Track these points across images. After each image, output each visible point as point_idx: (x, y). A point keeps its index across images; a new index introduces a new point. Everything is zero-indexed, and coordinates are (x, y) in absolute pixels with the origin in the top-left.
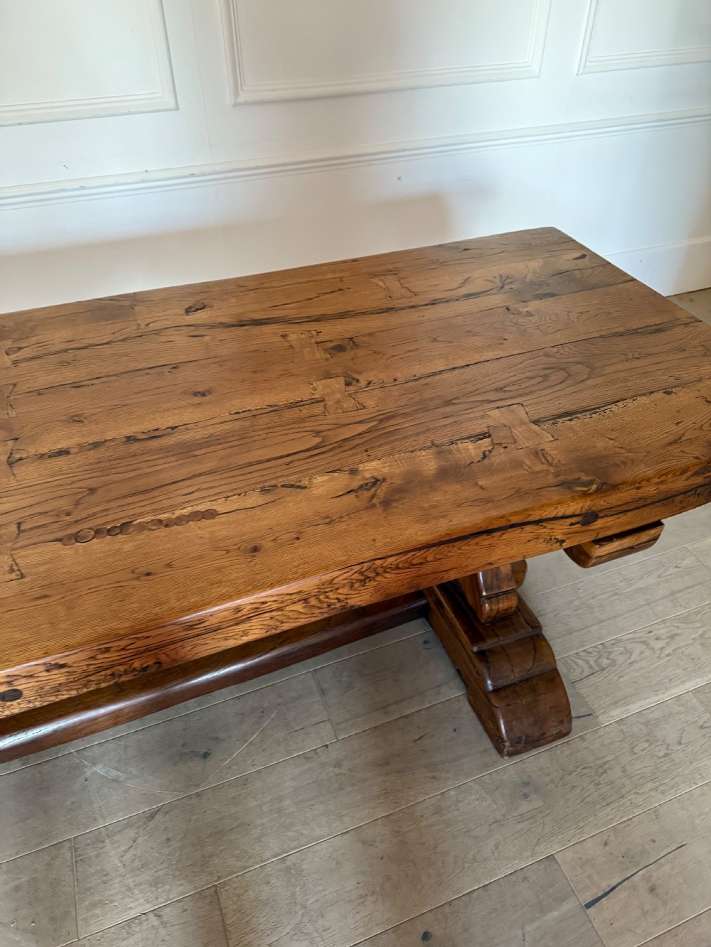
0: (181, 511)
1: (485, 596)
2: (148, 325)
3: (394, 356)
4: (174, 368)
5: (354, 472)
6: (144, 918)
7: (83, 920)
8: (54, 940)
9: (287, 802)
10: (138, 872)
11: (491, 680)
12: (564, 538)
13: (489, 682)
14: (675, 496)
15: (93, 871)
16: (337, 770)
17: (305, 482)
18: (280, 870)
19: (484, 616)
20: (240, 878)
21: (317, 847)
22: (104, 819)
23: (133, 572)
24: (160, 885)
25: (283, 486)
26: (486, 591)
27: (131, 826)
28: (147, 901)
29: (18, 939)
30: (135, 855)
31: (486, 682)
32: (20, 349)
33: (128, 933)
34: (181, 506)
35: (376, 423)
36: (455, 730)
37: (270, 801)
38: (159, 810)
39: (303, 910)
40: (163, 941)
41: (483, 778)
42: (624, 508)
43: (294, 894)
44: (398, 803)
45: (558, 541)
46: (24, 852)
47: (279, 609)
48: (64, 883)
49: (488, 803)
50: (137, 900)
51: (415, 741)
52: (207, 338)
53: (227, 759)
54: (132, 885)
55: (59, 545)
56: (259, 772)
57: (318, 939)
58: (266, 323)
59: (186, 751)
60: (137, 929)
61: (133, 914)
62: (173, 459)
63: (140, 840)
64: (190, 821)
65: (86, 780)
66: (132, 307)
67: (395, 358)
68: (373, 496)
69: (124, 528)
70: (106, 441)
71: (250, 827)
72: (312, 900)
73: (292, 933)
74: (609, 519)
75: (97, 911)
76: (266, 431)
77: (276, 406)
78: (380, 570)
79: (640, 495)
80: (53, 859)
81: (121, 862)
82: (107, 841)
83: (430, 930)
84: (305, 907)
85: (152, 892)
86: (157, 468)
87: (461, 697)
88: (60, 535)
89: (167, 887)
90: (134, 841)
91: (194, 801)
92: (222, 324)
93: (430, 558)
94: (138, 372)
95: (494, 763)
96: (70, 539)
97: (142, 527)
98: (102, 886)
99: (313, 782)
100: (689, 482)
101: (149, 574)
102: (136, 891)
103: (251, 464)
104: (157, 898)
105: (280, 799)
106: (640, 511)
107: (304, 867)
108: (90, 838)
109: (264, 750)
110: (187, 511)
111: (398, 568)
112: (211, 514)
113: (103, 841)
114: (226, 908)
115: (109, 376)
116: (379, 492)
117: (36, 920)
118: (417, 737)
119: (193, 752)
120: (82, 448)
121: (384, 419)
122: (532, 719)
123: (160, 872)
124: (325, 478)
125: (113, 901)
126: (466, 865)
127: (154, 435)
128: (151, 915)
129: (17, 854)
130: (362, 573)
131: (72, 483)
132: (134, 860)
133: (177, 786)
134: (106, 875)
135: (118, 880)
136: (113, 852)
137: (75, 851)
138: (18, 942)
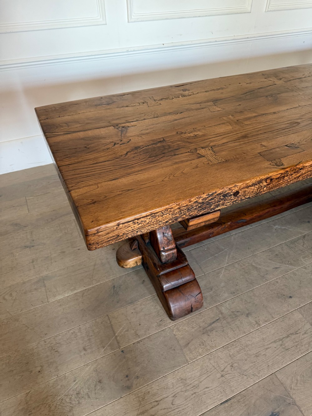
7: (304, 261)
8: (299, 265)
15: (297, 250)
22: (290, 238)
38: (305, 235)
46: (271, 247)
48: (290, 253)
59: (302, 221)
63: (306, 242)
65: (276, 229)
75: (306, 258)
80: (282, 248)
81: (304, 247)
82: (295, 243)
90: (304, 243)
98: (303, 253)
108: (289, 242)
117: (289, 261)
119: (304, 221)
129: (269, 247)
132: (307, 247)
133: (306, 229)
134: (302, 250)
135: (306, 251)
136: (299, 246)
137: (287, 245)
138: (288, 267)
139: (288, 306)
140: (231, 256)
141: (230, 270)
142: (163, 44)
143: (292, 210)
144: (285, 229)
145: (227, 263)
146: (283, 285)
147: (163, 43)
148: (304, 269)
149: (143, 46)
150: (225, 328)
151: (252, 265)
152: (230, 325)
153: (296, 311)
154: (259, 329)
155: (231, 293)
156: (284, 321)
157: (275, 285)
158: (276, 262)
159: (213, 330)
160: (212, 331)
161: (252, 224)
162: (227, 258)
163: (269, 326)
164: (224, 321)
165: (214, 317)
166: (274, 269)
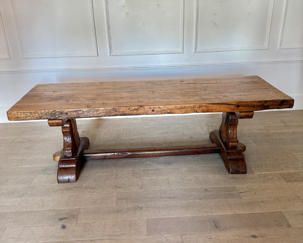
1: (230, 141)
2: (173, 83)
12: (234, 109)
13: (228, 157)
14: (255, 106)
18: (180, 178)
22: (149, 168)
33: (152, 180)
38: (159, 169)
42: (245, 106)
45: (233, 109)
47: (187, 108)
50: (154, 177)
53: (173, 165)
54: (153, 175)
55: (160, 99)
57: (185, 186)
60: (154, 180)
65: (146, 163)
72: (185, 182)
73: (181, 185)
74: (242, 107)
78: (202, 106)
79: (247, 104)
80: (140, 171)
83: (207, 189)
87: (224, 166)
89: (159, 177)
91: (166, 169)
92: (185, 83)
93: (210, 106)
95: (227, 174)
100: (257, 104)
106: (248, 107)
107: (185, 179)
109: (180, 165)
111: (205, 106)
119: (166, 163)
122: (237, 166)
130: (200, 106)
133: (163, 167)
150: (77, 190)
152: (81, 190)
164: (80, 188)
165: (77, 186)
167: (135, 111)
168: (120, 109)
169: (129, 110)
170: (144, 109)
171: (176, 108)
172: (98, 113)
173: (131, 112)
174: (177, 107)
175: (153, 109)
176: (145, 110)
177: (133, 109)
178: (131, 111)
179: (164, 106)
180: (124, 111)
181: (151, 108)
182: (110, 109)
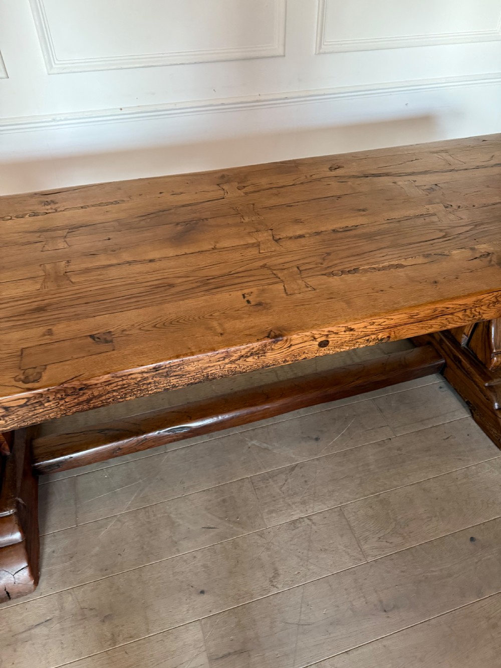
0: (383, 264)
1: (495, 352)
2: (311, 176)
3: (467, 194)
4: (339, 198)
5: (473, 249)
6: (301, 520)
7: (266, 519)
8: (252, 528)
9: (372, 467)
10: (292, 497)
11: (498, 402)
13: (496, 404)
15: (265, 494)
16: (399, 452)
17: (446, 253)
18: (377, 501)
19: (492, 365)
20: (353, 504)
21: (396, 491)
22: (265, 468)
23: (373, 289)
24: (307, 504)
25: (435, 254)
26: (496, 349)
27: (282, 473)
28: (301, 511)
29: (231, 526)
30: (288, 488)
31: (494, 404)
32: (244, 187)
33: (295, 527)
34: (382, 262)
35: (473, 226)
36: (468, 435)
37: (363, 465)
38: (296, 466)
39: (395, 522)
40: (316, 532)
41: (491, 461)
43: (388, 514)
44: (441, 471)
46: (222, 483)
47: (452, 311)
48: (250, 500)
49: (497, 474)
50: (295, 511)
51: (444, 440)
52: (350, 183)
53: (330, 442)
54: (290, 503)
55: (325, 277)
56: (351, 450)
57: (407, 537)
58: (380, 176)
59: (305, 436)
60: (299, 525)
61: (295, 518)
62: (364, 240)
63: (289, 481)
64: (316, 473)
65: (249, 448)
66: (296, 167)
67: (468, 195)
68: (491, 261)
69: (356, 270)
70: (322, 232)
71: (354, 478)
72: (400, 517)
73: (391, 533)
75: (274, 515)
76: (411, 229)
77: (409, 217)
80: (240, 487)
81: (281, 491)
82: (270, 480)
83: (474, 537)
84: (395, 520)
85: (304, 507)
86: (357, 245)
87: (469, 418)
88: (324, 272)
89: (311, 505)
90: (286, 481)
91: (316, 462)
92: (354, 176)
94: (319, 200)
95: (496, 454)
96: (330, 275)
97: (366, 271)
98: (273, 502)
99: (387, 457)
101: (382, 291)
102: (294, 506)
103: (410, 244)
104: (307, 511)
105: (368, 465)
107: (391, 501)
108: (259, 477)
109: (351, 439)
110: (386, 264)
112: (401, 266)
113: (267, 480)
114: (349, 518)
115: (304, 201)
116: (493, 259)
117: (239, 517)
118: (445, 437)
119: (309, 437)
120: (311, 235)
121: (478, 224)
123: (305, 498)
124: (458, 251)
125: (281, 511)
126: (490, 505)
127: (347, 229)
128: (305, 519)
129: (219, 483)
130: (496, 297)
131: (316, 250)
132: (288, 491)
133: (304, 454)
134: (274, 497)
135: (281, 500)
136: (275, 486)
137: (253, 483)
138: (232, 528)
139: (188, 610)
140: (141, 496)
141: (124, 523)
142: (121, 109)
143: (298, 412)
144: (266, 449)
145: (129, 508)
146: (202, 566)
147: (121, 107)
148: (257, 537)
149: (83, 112)
150: (50, 641)
151: (169, 517)
152: (63, 635)
153: (198, 623)
154: (109, 652)
155: (101, 570)
156: (164, 641)
157: (186, 564)
158: (214, 515)
159: (29, 640)
160: (27, 641)
161: (213, 433)
162: (133, 498)
163: (132, 647)
164: (58, 625)
165: (44, 614)
166: (203, 529)
167: (250, 359)
168: (188, 363)
169: (227, 361)
170: (288, 344)
171: (412, 320)
172: (85, 398)
173: (233, 366)
174: (418, 314)
175: (324, 339)
176: (293, 348)
177: (243, 353)
178: (232, 362)
179: (369, 320)
180: (206, 368)
181: (316, 336)
182: (142, 373)
